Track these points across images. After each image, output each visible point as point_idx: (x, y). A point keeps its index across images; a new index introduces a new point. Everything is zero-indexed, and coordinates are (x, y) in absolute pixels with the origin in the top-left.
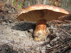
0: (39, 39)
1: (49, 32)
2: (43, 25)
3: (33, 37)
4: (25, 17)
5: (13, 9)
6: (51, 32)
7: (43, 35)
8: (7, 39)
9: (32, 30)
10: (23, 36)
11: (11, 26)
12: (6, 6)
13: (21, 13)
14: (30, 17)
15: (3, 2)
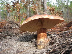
0: (42, 47)
1: (50, 39)
2: (43, 33)
3: (36, 46)
4: (27, 27)
5: (16, 25)
6: (52, 39)
7: (45, 43)
8: (12, 49)
9: (35, 40)
10: (26, 46)
11: (15, 39)
12: (9, 22)
13: (23, 24)
14: (31, 27)
15: (7, 20)
